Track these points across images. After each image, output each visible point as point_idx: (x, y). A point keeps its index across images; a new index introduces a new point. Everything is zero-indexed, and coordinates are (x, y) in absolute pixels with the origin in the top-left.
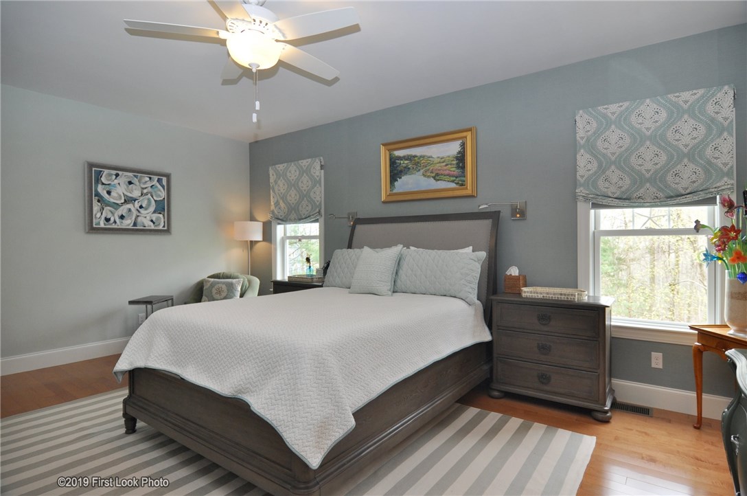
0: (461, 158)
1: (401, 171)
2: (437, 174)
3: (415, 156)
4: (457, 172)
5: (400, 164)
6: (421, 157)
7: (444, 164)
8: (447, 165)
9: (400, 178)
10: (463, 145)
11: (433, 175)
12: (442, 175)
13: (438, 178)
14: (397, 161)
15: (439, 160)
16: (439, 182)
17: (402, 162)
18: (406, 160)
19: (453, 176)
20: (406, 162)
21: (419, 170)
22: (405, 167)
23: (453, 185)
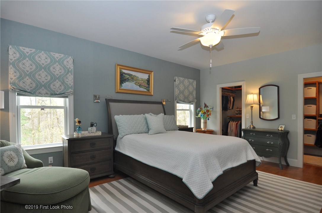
0: (148, 81)
1: (125, 80)
2: (140, 85)
3: (132, 75)
4: (147, 86)
5: (125, 76)
6: (134, 76)
7: (143, 81)
8: (144, 82)
9: (125, 82)
10: (149, 76)
11: (139, 85)
12: (142, 85)
13: (140, 86)
14: (124, 74)
15: (141, 79)
16: (141, 88)
17: (126, 76)
18: (128, 75)
19: (146, 87)
20: (128, 76)
21: (133, 81)
22: (127, 78)
23: (145, 90)
